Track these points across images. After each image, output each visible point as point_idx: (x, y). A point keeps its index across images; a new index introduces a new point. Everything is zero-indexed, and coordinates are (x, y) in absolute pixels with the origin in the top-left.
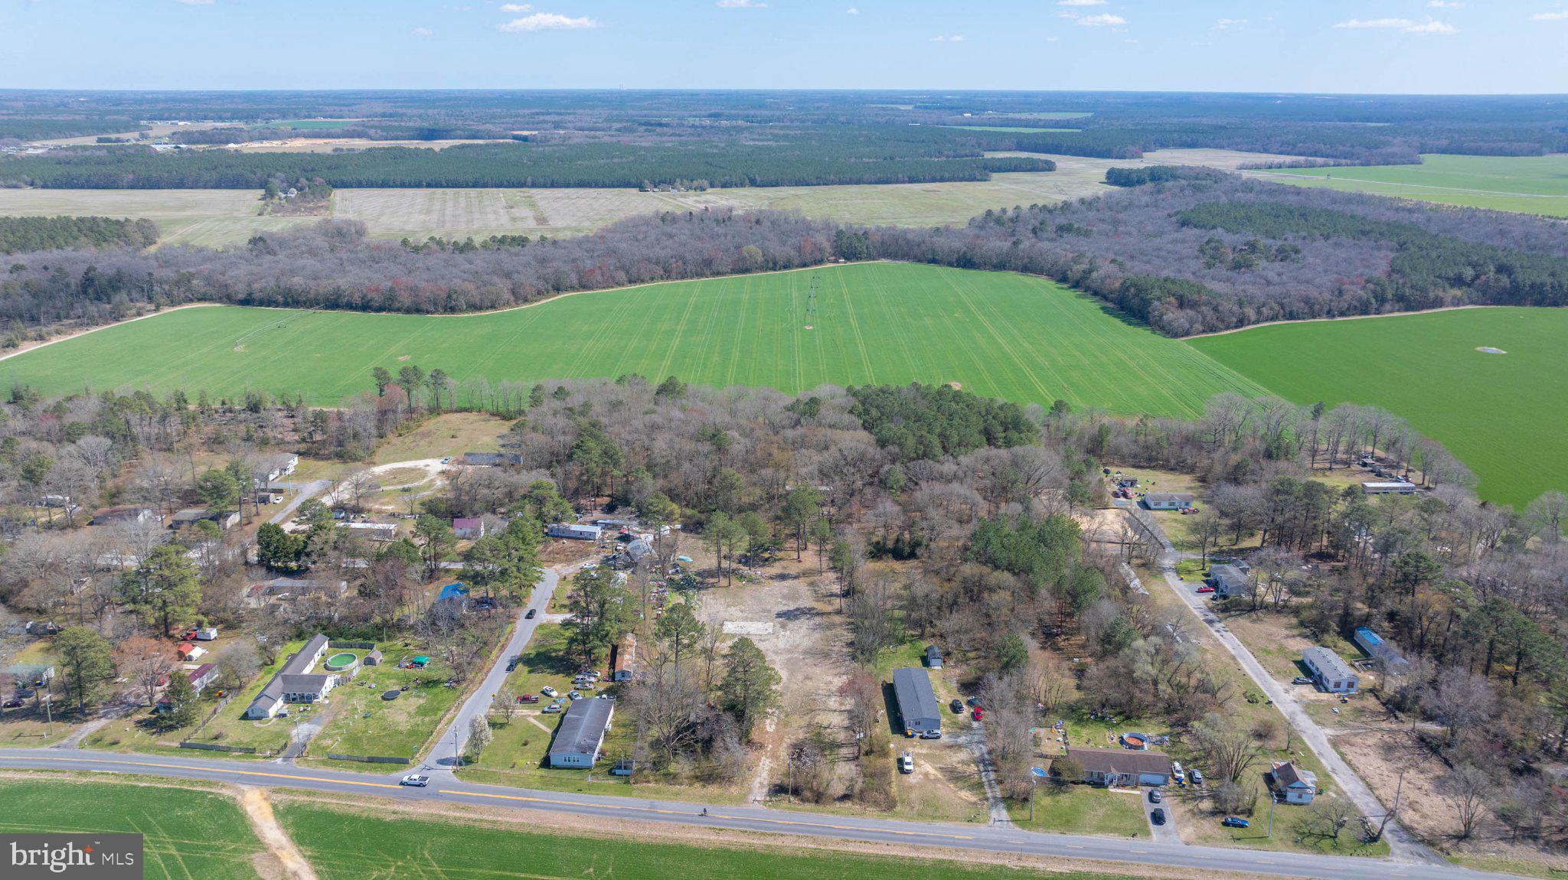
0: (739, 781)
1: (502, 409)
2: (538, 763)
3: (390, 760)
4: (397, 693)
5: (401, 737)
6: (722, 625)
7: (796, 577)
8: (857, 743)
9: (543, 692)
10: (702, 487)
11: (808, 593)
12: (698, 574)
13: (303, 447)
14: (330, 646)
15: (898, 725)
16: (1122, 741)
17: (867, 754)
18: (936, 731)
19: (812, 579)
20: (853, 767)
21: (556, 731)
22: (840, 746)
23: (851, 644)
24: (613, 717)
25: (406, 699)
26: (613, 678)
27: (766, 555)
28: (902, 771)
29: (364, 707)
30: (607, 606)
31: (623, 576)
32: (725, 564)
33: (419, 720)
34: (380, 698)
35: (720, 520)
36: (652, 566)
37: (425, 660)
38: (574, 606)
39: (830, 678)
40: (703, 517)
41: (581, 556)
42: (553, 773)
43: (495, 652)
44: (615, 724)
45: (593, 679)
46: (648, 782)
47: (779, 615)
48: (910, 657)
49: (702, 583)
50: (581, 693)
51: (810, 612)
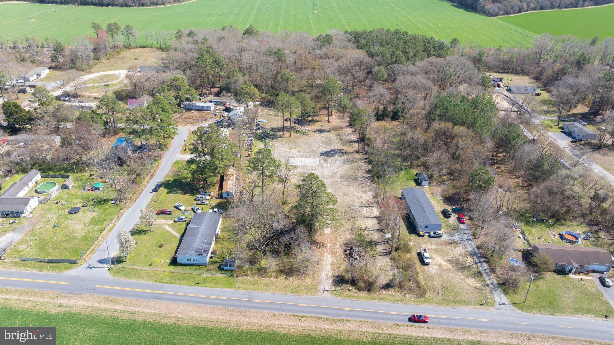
0: (311, 273)
1: (163, 46)
2: (169, 261)
3: (64, 261)
4: (79, 209)
5: (76, 242)
6: (288, 160)
7: (329, 131)
8: (387, 242)
9: (175, 207)
10: (270, 81)
11: (337, 141)
12: (272, 130)
13: (53, 65)
14: (42, 177)
15: (412, 228)
16: (561, 236)
17: (397, 249)
18: (439, 232)
19: (338, 132)
20: (388, 260)
21: (182, 236)
22: (377, 244)
23: (369, 172)
24: (222, 224)
25: (84, 213)
26: (221, 196)
27: (310, 119)
28: (423, 263)
29: (55, 219)
30: (215, 150)
31: (227, 131)
32: (287, 124)
33: (90, 228)
34: (67, 212)
35: (284, 98)
36: (243, 125)
37: (100, 185)
38: (195, 150)
39: (360, 194)
40: (272, 98)
41: (202, 120)
42: (179, 269)
43: (147, 179)
44: (223, 230)
45: (208, 197)
46: (246, 275)
47: (322, 154)
48: (407, 180)
49: (274, 135)
50: (200, 207)
51: (341, 152)
